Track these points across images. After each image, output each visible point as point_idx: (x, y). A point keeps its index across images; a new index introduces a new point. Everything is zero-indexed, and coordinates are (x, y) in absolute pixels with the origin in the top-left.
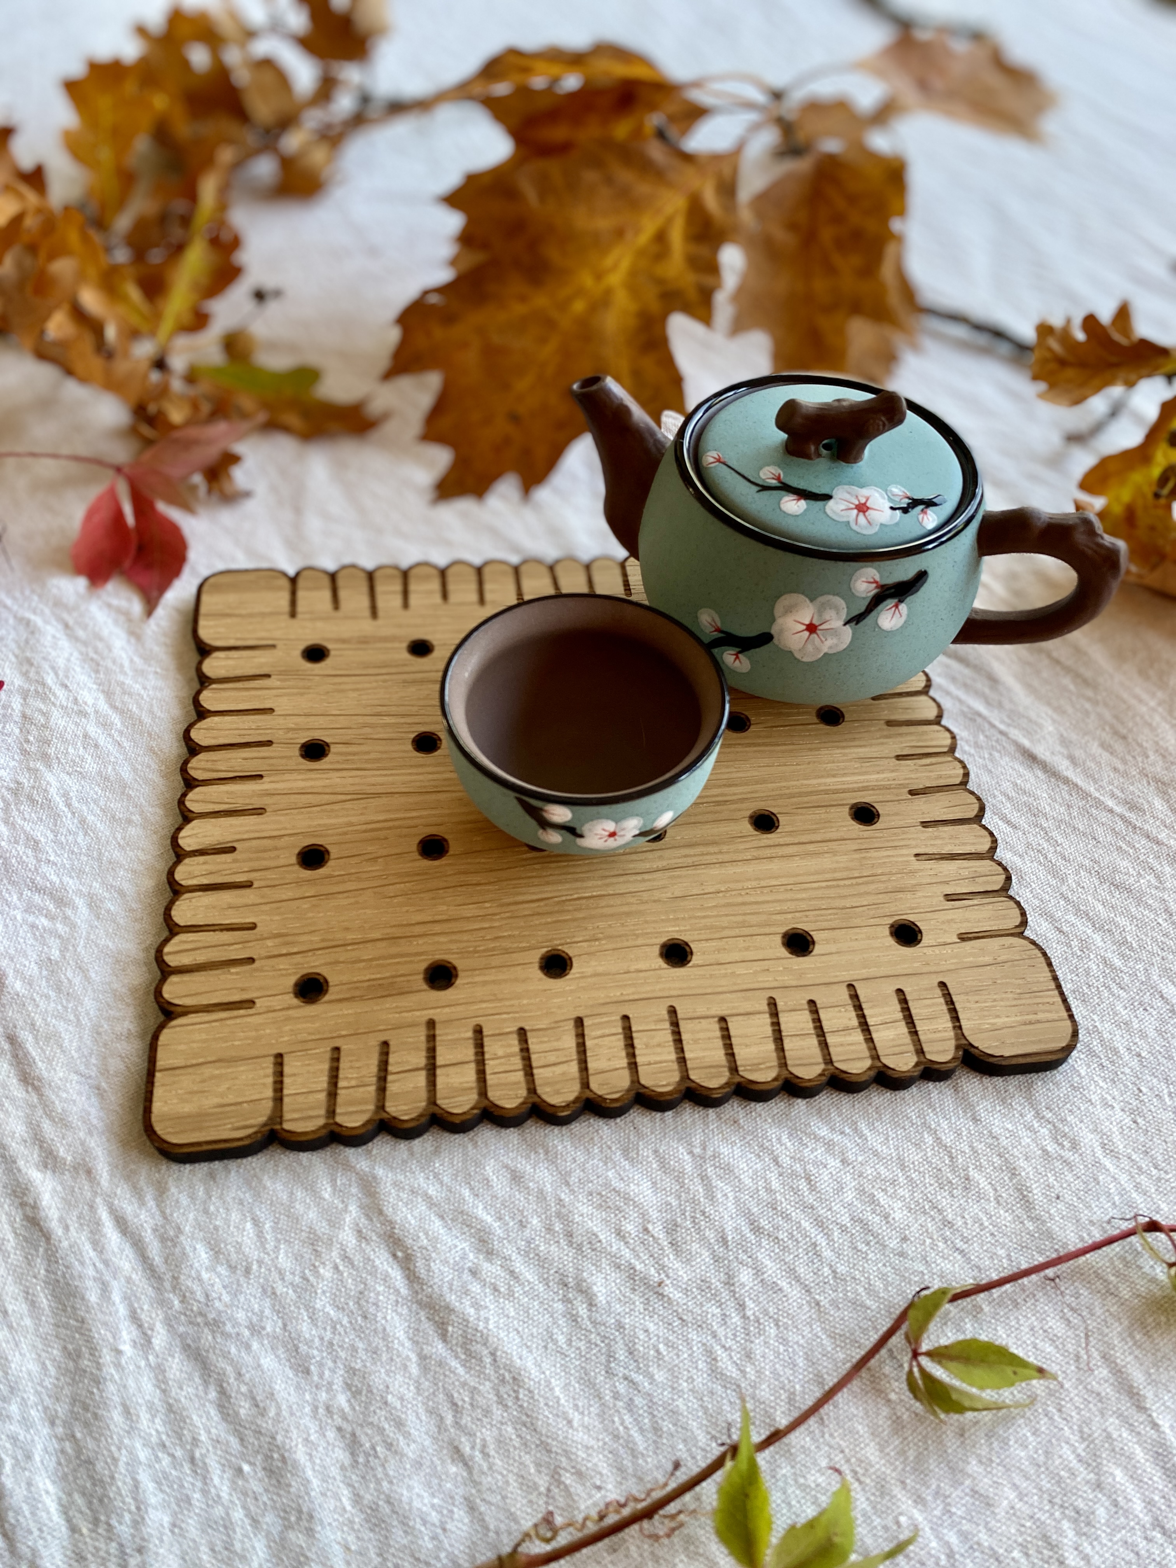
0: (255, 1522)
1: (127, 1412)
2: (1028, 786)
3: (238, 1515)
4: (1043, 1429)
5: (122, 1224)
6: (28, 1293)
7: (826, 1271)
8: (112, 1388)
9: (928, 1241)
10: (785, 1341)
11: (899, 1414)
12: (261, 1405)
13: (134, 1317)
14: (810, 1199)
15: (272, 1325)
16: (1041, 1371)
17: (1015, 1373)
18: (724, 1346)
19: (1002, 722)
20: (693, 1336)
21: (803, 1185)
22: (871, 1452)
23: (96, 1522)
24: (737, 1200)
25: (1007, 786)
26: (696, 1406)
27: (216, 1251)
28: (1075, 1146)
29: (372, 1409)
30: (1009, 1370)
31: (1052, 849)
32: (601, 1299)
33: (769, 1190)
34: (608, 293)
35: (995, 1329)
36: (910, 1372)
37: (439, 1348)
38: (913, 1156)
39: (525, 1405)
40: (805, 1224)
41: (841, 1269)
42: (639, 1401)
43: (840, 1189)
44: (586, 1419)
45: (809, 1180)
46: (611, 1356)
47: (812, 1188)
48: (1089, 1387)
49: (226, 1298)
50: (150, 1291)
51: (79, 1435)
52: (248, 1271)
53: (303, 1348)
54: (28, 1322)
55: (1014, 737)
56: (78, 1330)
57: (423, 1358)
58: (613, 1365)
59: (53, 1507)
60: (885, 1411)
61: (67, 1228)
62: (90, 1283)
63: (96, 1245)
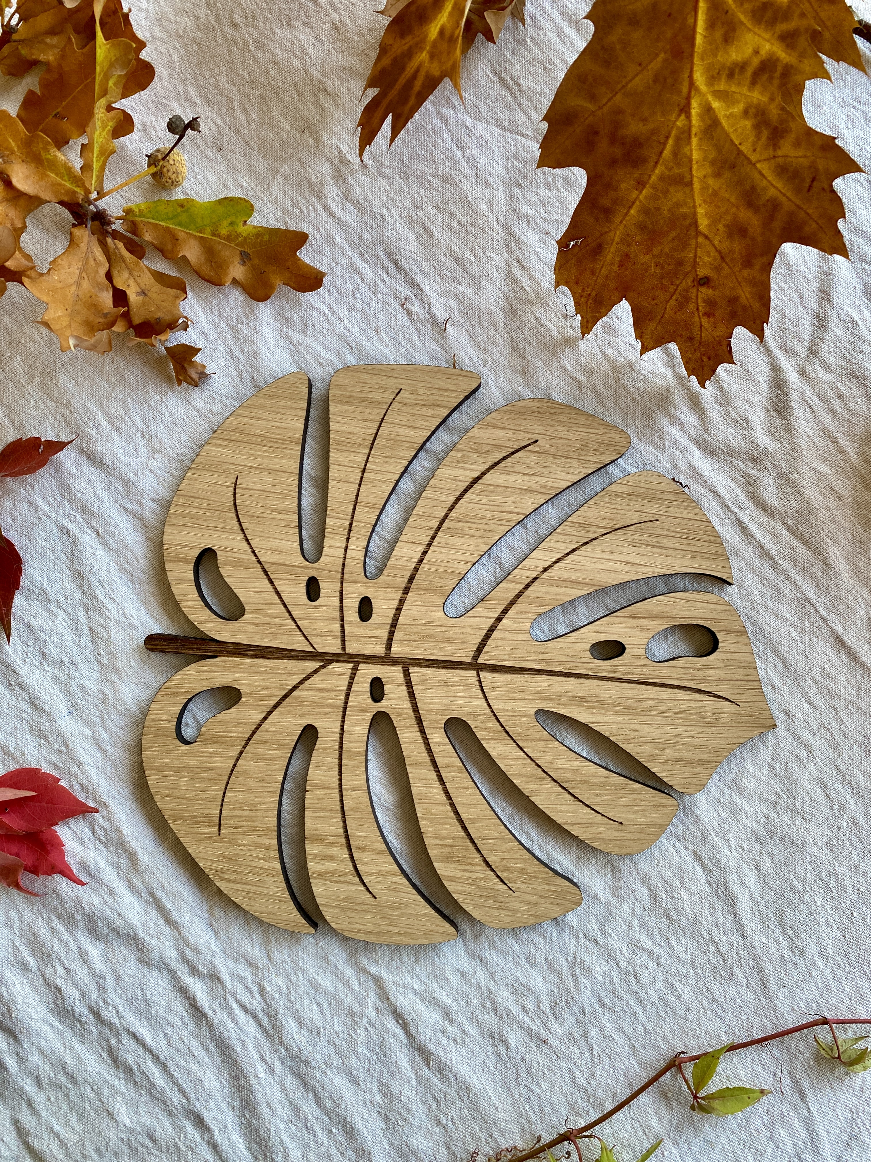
0: (342, 1154)
1: (269, 1106)
2: (832, 670)
7: (641, 1028)
9: (702, 1011)
12: (337, 1102)
18: (580, 1070)
20: (563, 1064)
22: (654, 1122)
25: (816, 671)
27: (299, 1022)
29: (394, 1103)
31: (838, 728)
37: (426, 1072)
39: (473, 1100)
40: (631, 1002)
41: (649, 1027)
42: (533, 1098)
43: (654, 981)
44: (505, 1106)
46: (518, 1074)
47: (638, 981)
50: (268, 1044)
53: (354, 1072)
55: (832, 624)
57: (418, 1076)
58: (519, 1079)
59: (243, 1148)
61: (215, 1011)
62: (235, 1041)
63: (233, 1020)
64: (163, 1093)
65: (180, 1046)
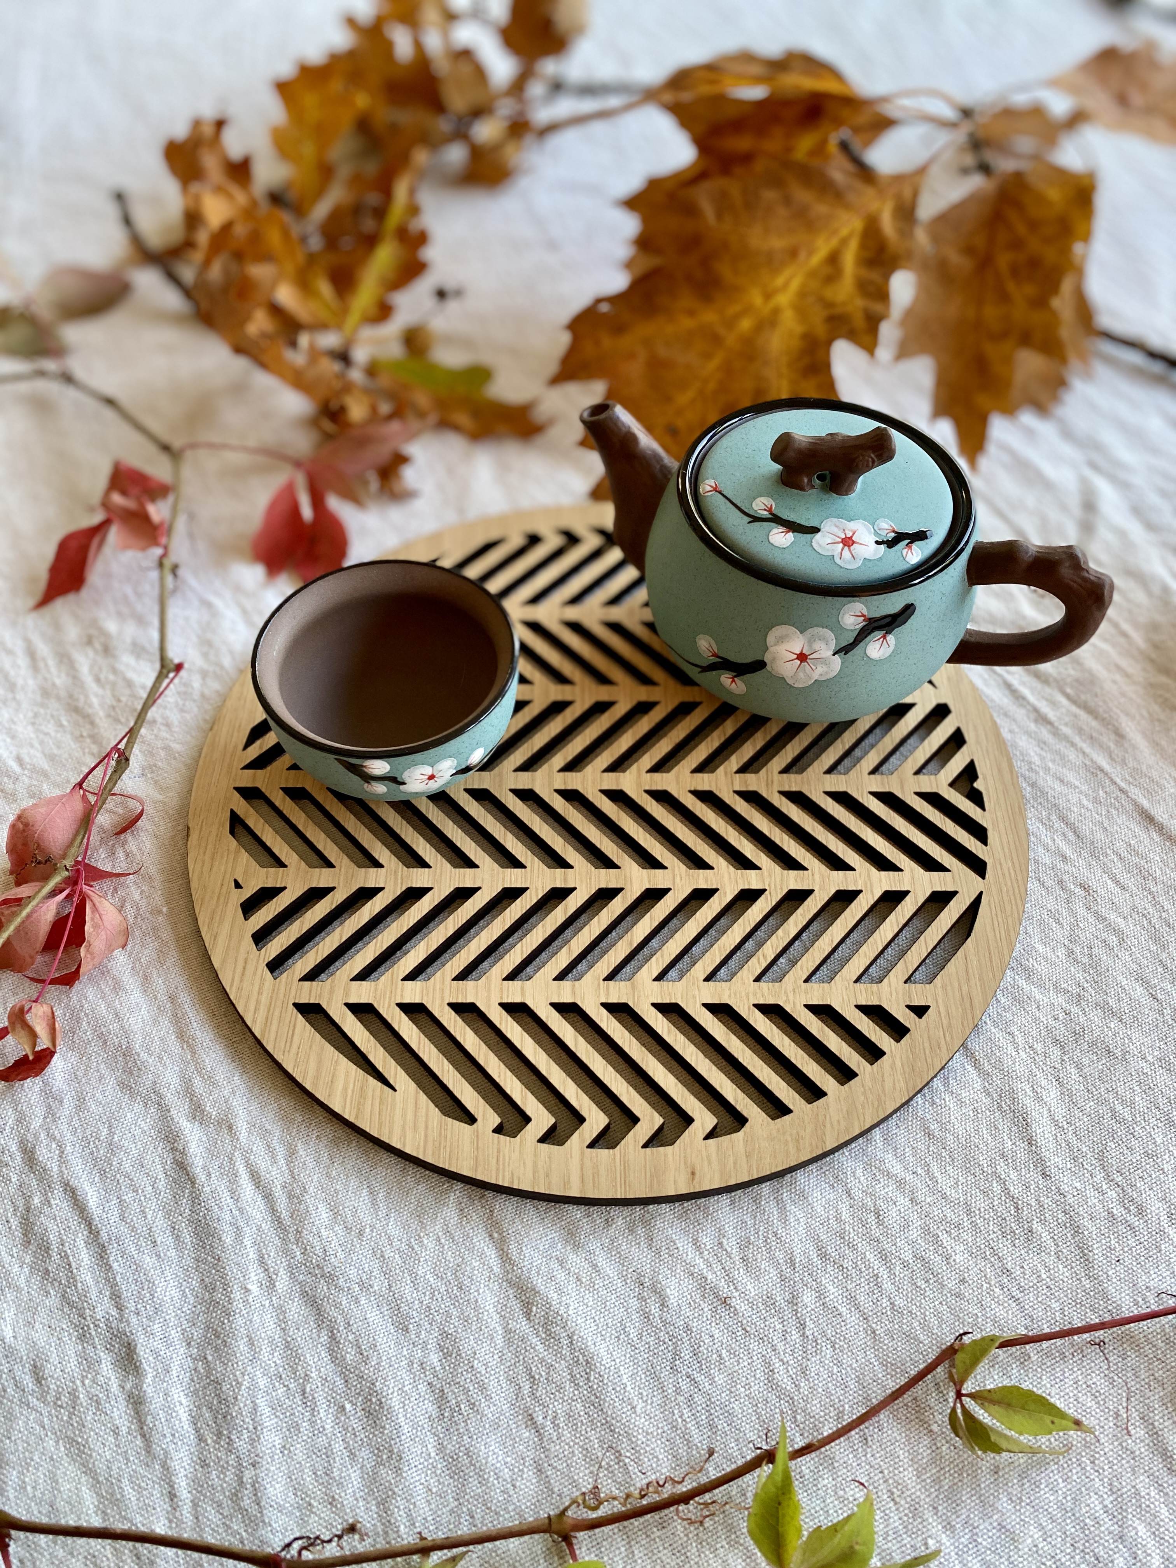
0: (352, 1455)
1: (251, 1342)
2: (1142, 848)
3: (338, 1446)
4: (1075, 1477)
5: (255, 1177)
6: (174, 1228)
7: (885, 1302)
8: (240, 1321)
9: (985, 1286)
10: (839, 1364)
11: (939, 1445)
12: (365, 1354)
13: (262, 1261)
14: (876, 1232)
15: (378, 1284)
16: (1077, 1423)
17: (1053, 1422)
18: (782, 1360)
19: (1124, 779)
20: (754, 1346)
21: (872, 1219)
22: (908, 1476)
23: (219, 1434)
24: (808, 1226)
25: (1120, 846)
26: (750, 1411)
27: (335, 1213)
28: (1141, 1211)
29: (460, 1371)
30: (1048, 1419)
31: (1157, 915)
32: (673, 1301)
33: (839, 1219)
34: (776, 312)
35: (1040, 1378)
36: (954, 1410)
37: (522, 1325)
38: (980, 1203)
39: (595, 1387)
40: (870, 1256)
41: (899, 1302)
42: (697, 1398)
43: (906, 1226)
44: (649, 1407)
45: (877, 1214)
46: (676, 1355)
47: (880, 1222)
48: (1124, 1444)
49: (341, 1255)
50: (277, 1241)
51: (210, 1358)
52: (361, 1233)
53: (404, 1308)
54: (172, 1253)
55: (1133, 797)
56: (215, 1266)
57: (508, 1331)
58: (677, 1362)
59: (184, 1417)
60: (926, 1441)
61: (209, 1175)
62: (226, 1227)
63: (234, 1194)
64: (84, 1295)
65: (138, 1223)
